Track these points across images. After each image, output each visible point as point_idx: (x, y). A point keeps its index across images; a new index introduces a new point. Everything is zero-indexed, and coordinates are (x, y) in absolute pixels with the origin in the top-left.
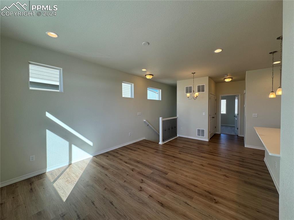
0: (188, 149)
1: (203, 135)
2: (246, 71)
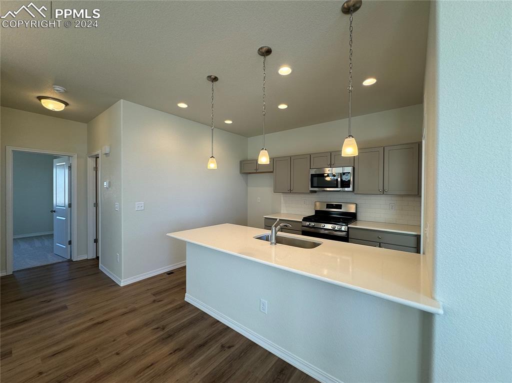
2: (122, 100)
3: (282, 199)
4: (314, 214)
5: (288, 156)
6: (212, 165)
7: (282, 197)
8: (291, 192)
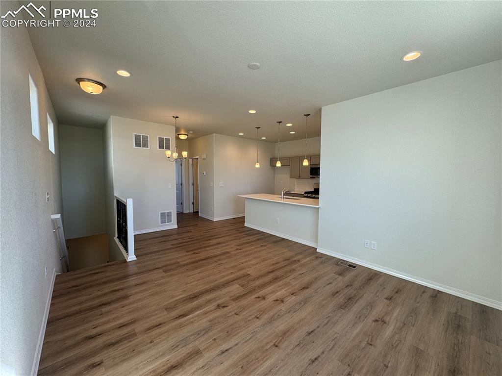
0: (188, 245)
1: (169, 221)
2: (214, 134)
3: (296, 184)
4: (313, 190)
5: (298, 157)
6: (257, 166)
7: (296, 182)
8: (299, 177)
